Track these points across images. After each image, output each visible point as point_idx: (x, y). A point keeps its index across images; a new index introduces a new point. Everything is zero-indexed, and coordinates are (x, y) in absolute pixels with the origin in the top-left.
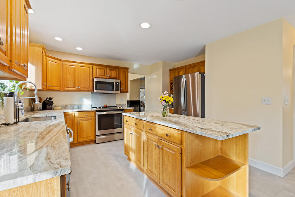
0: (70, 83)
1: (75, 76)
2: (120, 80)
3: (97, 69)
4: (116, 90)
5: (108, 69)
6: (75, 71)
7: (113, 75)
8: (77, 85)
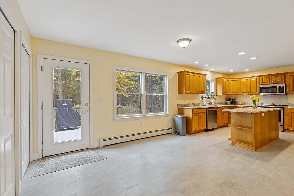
0: (244, 90)
1: (247, 86)
2: (284, 84)
3: (263, 79)
4: (279, 92)
5: (273, 77)
6: (247, 82)
7: (278, 81)
8: (248, 90)
